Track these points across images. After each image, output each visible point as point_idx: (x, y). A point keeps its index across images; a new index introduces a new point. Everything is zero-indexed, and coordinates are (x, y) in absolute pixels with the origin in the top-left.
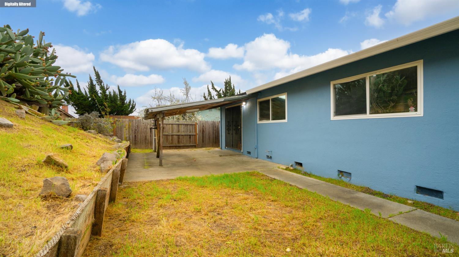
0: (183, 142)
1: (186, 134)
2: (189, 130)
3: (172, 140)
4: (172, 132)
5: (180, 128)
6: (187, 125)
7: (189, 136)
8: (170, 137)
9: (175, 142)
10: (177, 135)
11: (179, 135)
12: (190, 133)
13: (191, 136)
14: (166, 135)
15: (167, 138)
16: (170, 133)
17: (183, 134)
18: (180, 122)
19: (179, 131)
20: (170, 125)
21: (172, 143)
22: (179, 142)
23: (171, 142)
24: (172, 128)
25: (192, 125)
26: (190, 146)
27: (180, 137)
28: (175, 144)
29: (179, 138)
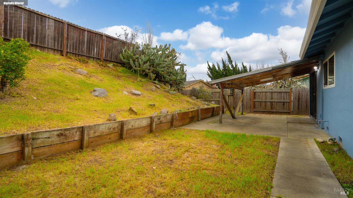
0: (276, 108)
1: (280, 101)
2: (283, 98)
3: (265, 106)
4: (266, 99)
5: (273, 96)
6: (281, 92)
7: (282, 103)
8: (264, 103)
9: (268, 108)
10: (270, 102)
11: (273, 102)
12: (283, 100)
13: (285, 103)
14: (260, 101)
15: (261, 104)
16: (264, 100)
17: (276, 101)
18: (274, 90)
19: (272, 98)
20: (264, 93)
21: (265, 109)
22: (272, 108)
23: (264, 107)
24: (266, 95)
25: (286, 92)
26: (284, 112)
27: (273, 103)
28: (269, 109)
29: (272, 105)
